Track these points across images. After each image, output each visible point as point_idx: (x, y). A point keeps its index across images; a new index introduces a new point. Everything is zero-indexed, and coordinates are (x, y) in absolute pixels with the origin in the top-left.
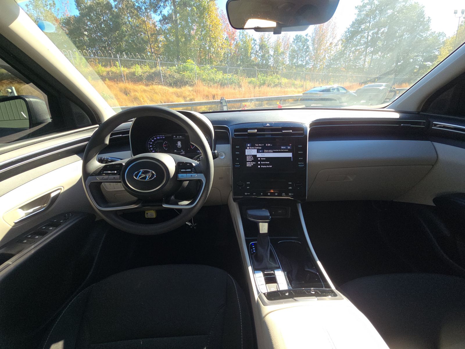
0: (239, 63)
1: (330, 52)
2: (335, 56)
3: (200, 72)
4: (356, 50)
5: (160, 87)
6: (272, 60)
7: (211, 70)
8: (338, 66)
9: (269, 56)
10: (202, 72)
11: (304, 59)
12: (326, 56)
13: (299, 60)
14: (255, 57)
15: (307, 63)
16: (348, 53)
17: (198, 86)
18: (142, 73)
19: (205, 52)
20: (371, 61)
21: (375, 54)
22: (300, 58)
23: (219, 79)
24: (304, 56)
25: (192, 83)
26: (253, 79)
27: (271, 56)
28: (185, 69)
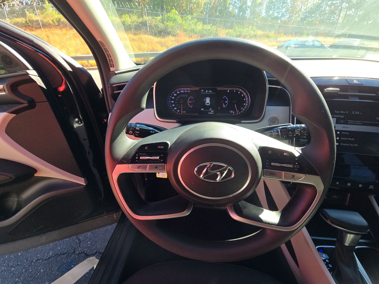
0: (217, 14)
1: (307, 4)
2: (311, 9)
3: (182, 22)
4: (332, 4)
5: (146, 36)
6: (249, 12)
7: (192, 20)
8: (313, 19)
9: (246, 8)
10: (184, 22)
11: (280, 11)
12: (303, 8)
13: (275, 12)
14: (233, 8)
15: (283, 15)
16: (324, 6)
17: (180, 37)
18: (131, 22)
19: (187, 2)
20: (345, 17)
21: (349, 10)
22: (276, 10)
23: (198, 30)
24: (281, 7)
25: (175, 33)
26: (230, 30)
27: (249, 7)
28: (169, 19)
